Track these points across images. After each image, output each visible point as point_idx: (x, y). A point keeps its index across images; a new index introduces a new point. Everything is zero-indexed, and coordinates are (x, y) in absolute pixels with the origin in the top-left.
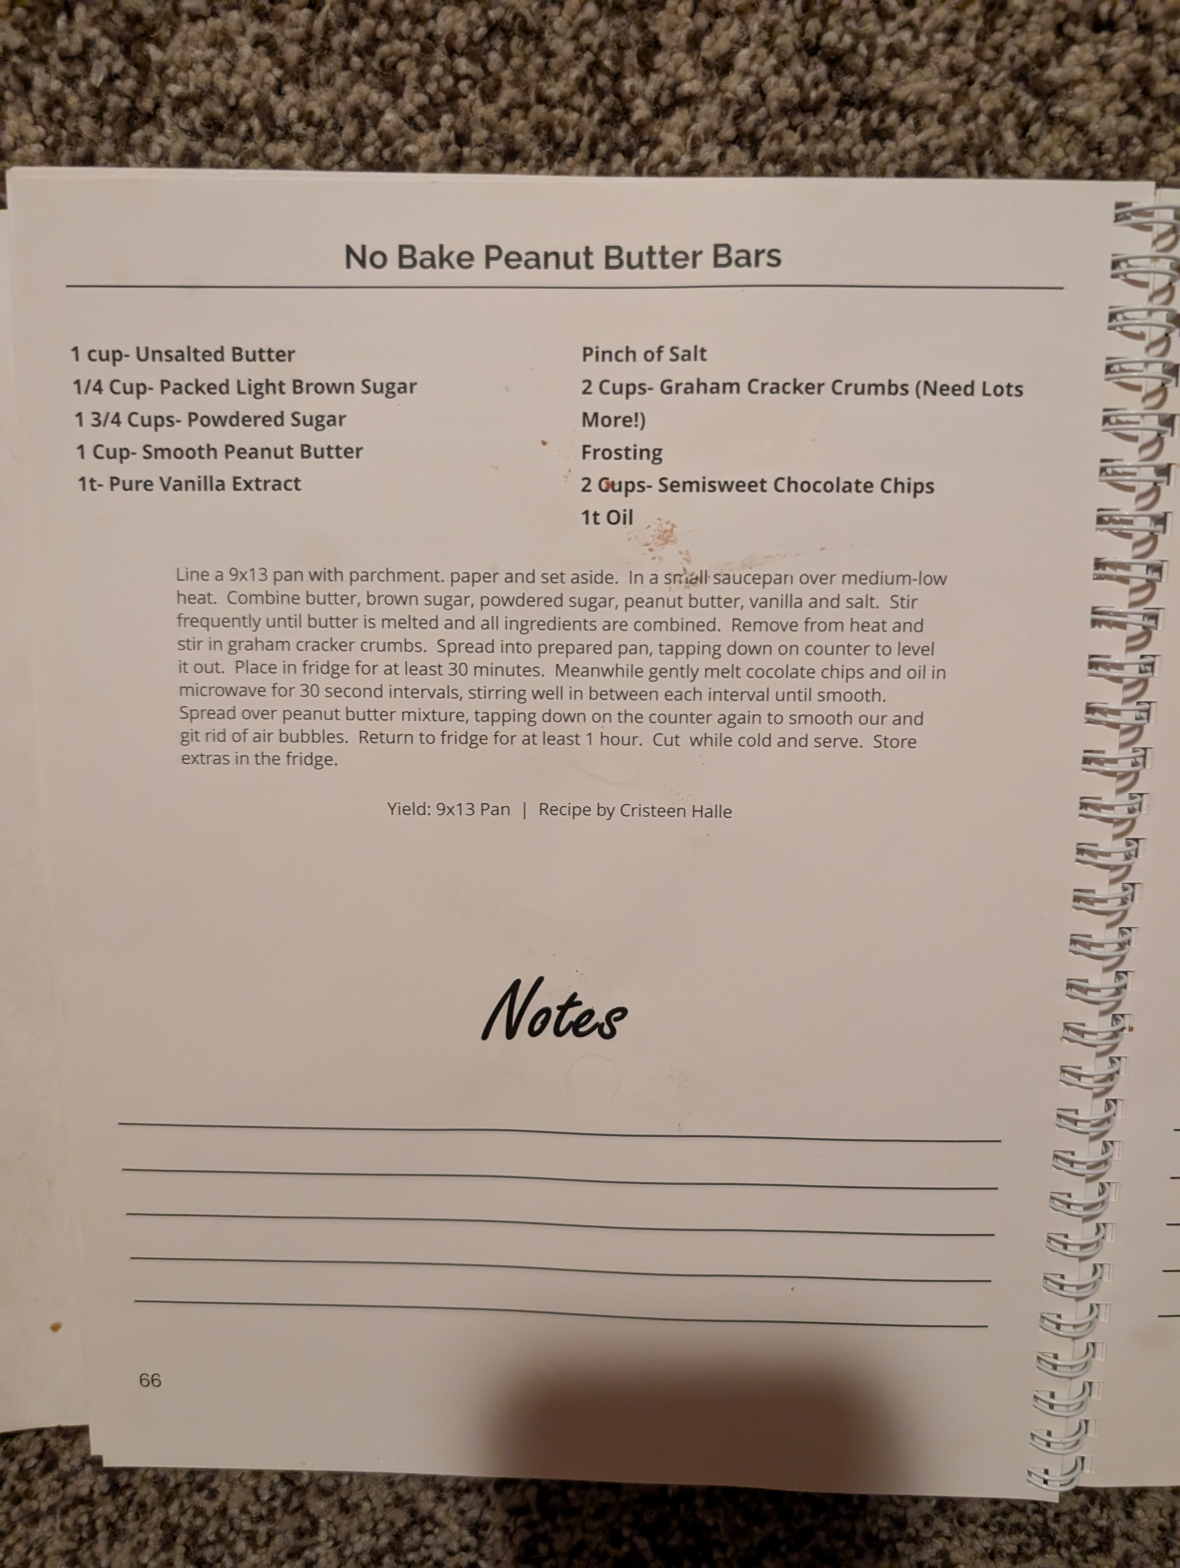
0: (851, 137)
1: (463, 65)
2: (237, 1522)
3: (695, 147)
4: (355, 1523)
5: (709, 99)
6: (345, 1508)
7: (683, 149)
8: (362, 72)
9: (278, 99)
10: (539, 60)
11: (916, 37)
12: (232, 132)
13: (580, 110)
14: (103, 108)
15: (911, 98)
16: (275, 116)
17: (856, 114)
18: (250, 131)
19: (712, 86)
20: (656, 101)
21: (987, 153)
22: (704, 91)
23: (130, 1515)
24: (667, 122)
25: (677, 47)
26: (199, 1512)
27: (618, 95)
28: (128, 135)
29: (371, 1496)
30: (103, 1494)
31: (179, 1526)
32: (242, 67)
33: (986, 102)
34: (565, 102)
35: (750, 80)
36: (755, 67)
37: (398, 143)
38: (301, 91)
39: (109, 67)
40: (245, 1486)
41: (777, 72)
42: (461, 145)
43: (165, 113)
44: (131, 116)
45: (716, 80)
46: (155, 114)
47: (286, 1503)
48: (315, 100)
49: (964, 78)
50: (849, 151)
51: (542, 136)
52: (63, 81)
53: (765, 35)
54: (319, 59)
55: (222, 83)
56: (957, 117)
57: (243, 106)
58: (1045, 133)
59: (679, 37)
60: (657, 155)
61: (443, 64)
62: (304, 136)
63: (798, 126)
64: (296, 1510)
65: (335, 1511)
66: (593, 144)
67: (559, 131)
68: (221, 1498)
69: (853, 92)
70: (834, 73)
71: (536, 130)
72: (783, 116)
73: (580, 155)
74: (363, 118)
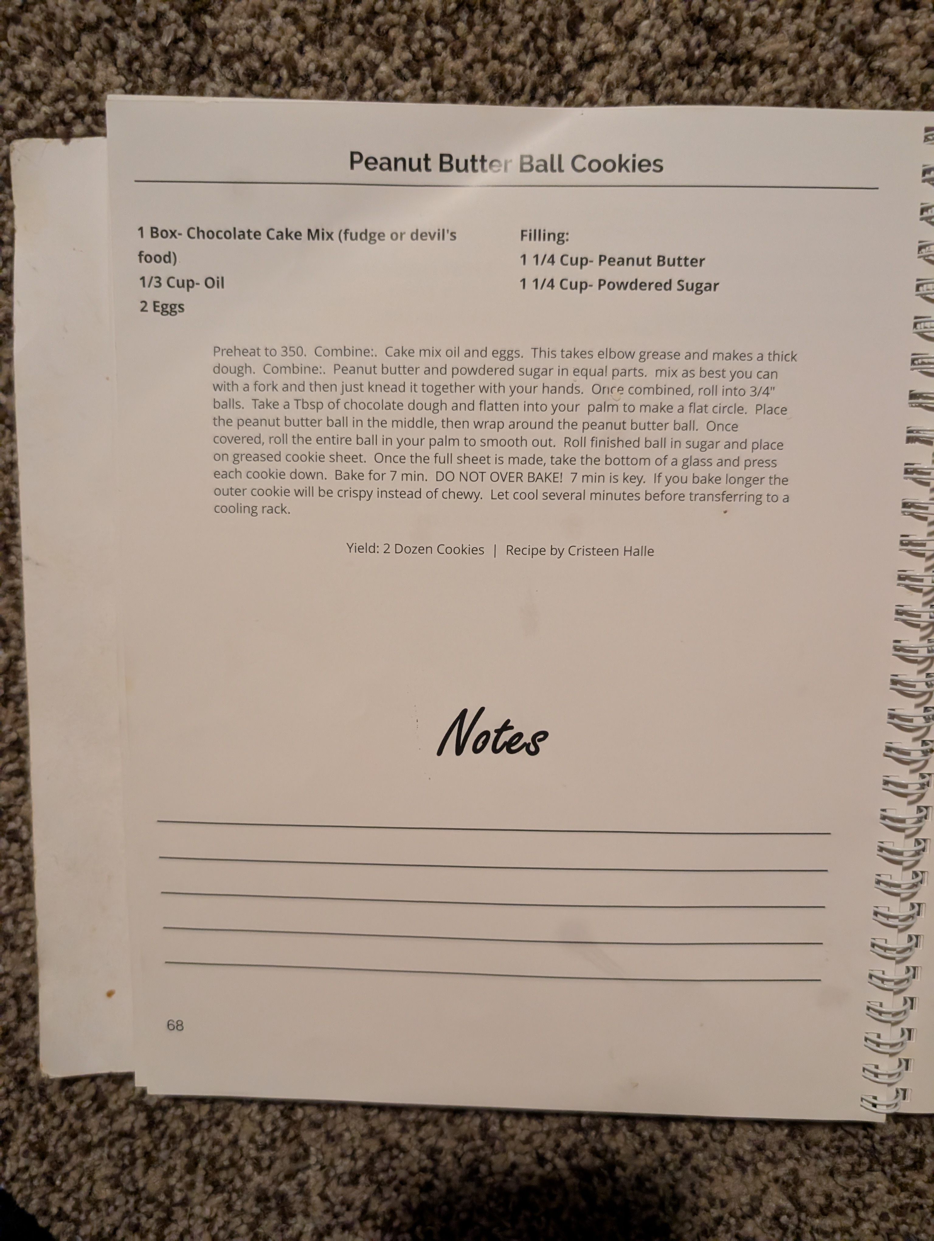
0: (725, 84)
1: (438, 31)
2: (245, 1151)
3: (609, 92)
4: (338, 1150)
5: (618, 57)
6: (330, 1138)
7: (600, 93)
8: (363, 37)
9: (300, 56)
10: (495, 28)
11: (772, 11)
12: (265, 80)
13: (523, 64)
14: (170, 63)
15: (768, 56)
16: (298, 69)
17: (728, 68)
18: (280, 79)
19: (622, 47)
20: (581, 57)
21: (825, 96)
22: (615, 50)
23: (163, 1145)
24: (588, 74)
25: (596, 19)
26: (216, 1143)
27: (552, 54)
28: (189, 82)
29: (351, 1127)
30: (143, 1128)
31: (201, 1153)
32: (274, 32)
33: (823, 59)
34: (513, 58)
35: (649, 43)
36: (653, 34)
37: (390, 88)
38: (318, 50)
39: (176, 32)
40: (252, 1120)
41: (670, 36)
42: (436, 90)
43: (215, 66)
44: (191, 68)
45: (625, 43)
46: (208, 67)
47: (285, 1133)
48: (328, 56)
49: (807, 42)
50: (723, 95)
51: (496, 83)
52: (141, 42)
53: (661, 10)
54: (332, 26)
55: (260, 43)
56: (802, 69)
57: (274, 61)
58: (866, 82)
59: (598, 11)
60: (581, 97)
61: (424, 30)
62: (320, 83)
63: (685, 76)
64: (291, 1141)
65: (323, 1139)
66: (534, 89)
67: (509, 79)
68: (234, 1130)
69: (726, 51)
70: (712, 38)
71: (491, 79)
72: (675, 69)
73: (524, 98)
74: (363, 70)
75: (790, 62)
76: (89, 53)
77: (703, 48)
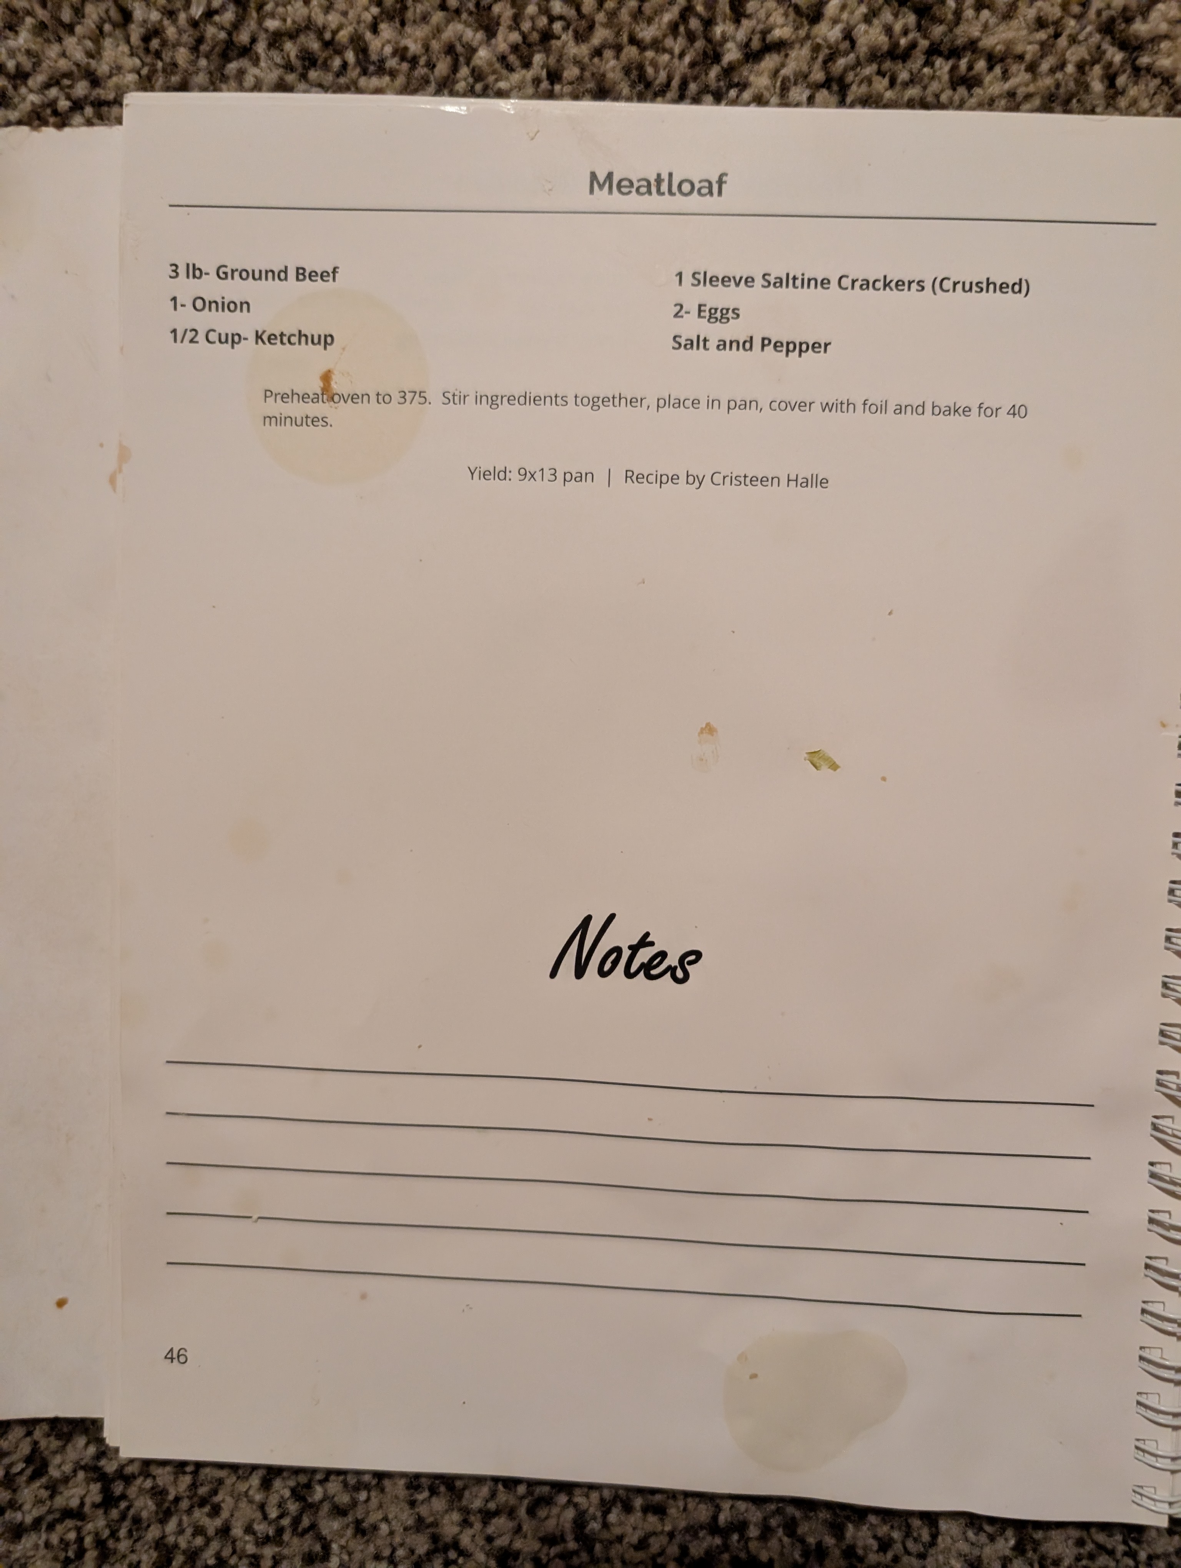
0: (940, 82)
1: (557, 6)
2: (239, 1545)
3: (784, 89)
4: (371, 1549)
6: (361, 1530)
7: (772, 91)
8: (458, 12)
9: (373, 37)
12: (326, 66)
13: (671, 52)
14: (200, 40)
15: (999, 47)
16: (370, 52)
17: (944, 62)
18: (345, 65)
19: (802, 33)
20: (747, 45)
21: (1074, 101)
22: (794, 37)
23: (123, 1532)
24: (756, 67)
26: (199, 1530)
27: (709, 40)
28: (224, 66)
29: (390, 1516)
30: (95, 1506)
31: (176, 1546)
33: (1072, 54)
35: (838, 28)
37: (491, 79)
38: (397, 28)
40: (251, 1501)
41: (867, 19)
42: (552, 83)
43: (261, 47)
44: (227, 48)
45: (807, 28)
46: (251, 48)
47: (296, 1521)
48: (410, 36)
49: (1051, 30)
50: (937, 96)
51: (632, 77)
52: (163, 14)
55: (319, 18)
56: (1045, 66)
57: (339, 41)
58: (1130, 85)
60: (747, 95)
61: (539, 5)
62: (397, 71)
63: (886, 73)
64: (305, 1531)
65: (349, 1532)
66: (684, 84)
67: (650, 70)
68: (225, 1514)
69: (942, 41)
70: (923, 22)
71: (627, 71)
72: (872, 61)
73: (669, 95)
74: (457, 55)
75: (1028, 57)
76: (94, 26)
77: (911, 36)
